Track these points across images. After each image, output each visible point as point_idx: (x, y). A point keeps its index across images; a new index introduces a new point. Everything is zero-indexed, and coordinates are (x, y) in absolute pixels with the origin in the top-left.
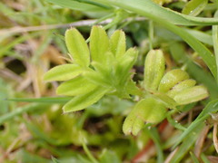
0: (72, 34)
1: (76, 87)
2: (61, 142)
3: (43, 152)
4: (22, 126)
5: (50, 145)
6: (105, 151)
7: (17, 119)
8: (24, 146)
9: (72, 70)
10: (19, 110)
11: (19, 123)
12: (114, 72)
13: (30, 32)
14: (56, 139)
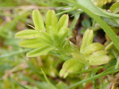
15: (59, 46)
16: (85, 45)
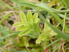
0: (22, 13)
1: (22, 29)
2: (21, 45)
3: (16, 48)
4: (11, 40)
5: (18, 46)
6: (33, 49)
7: (9, 38)
8: (10, 46)
9: (21, 24)
10: (9, 35)
11: (9, 39)
12: (33, 25)
13: (15, 13)
14: (20, 45)
15: (35, 29)
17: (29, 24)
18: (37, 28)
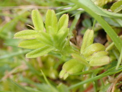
15: (59, 46)
16: (86, 46)
17: (46, 37)
18: (63, 46)
